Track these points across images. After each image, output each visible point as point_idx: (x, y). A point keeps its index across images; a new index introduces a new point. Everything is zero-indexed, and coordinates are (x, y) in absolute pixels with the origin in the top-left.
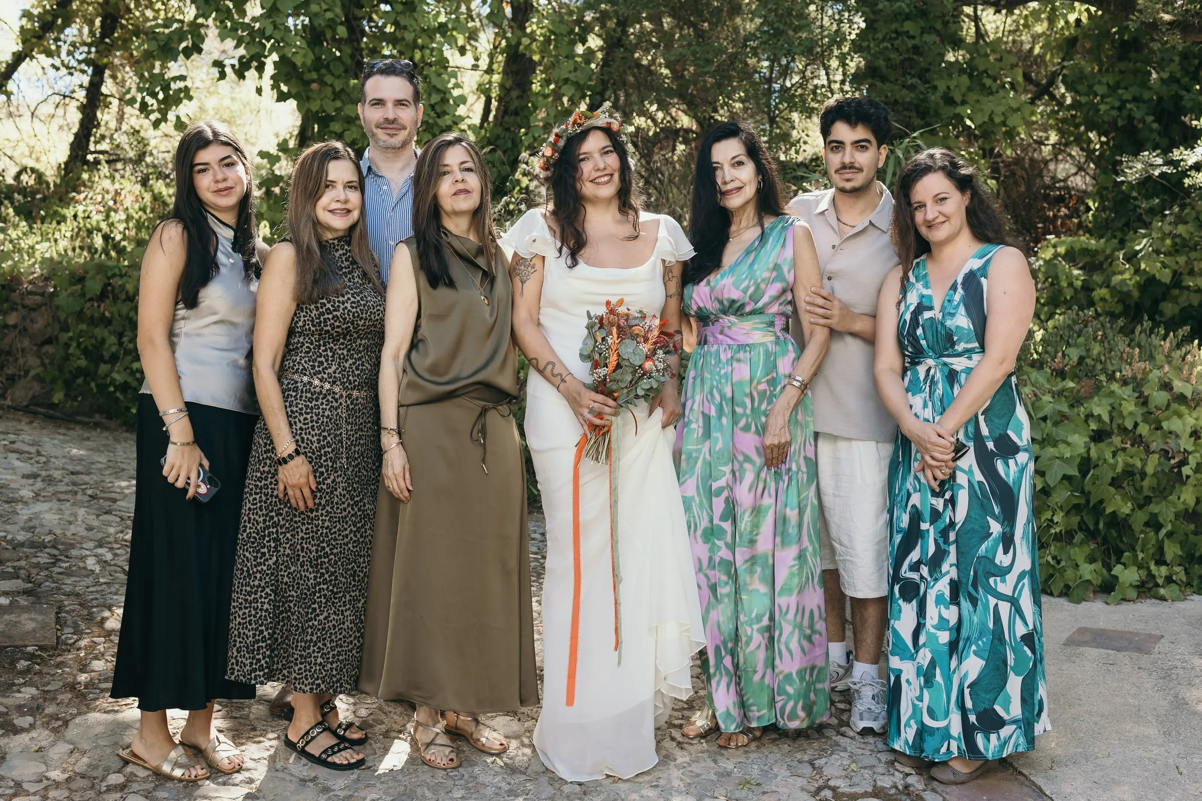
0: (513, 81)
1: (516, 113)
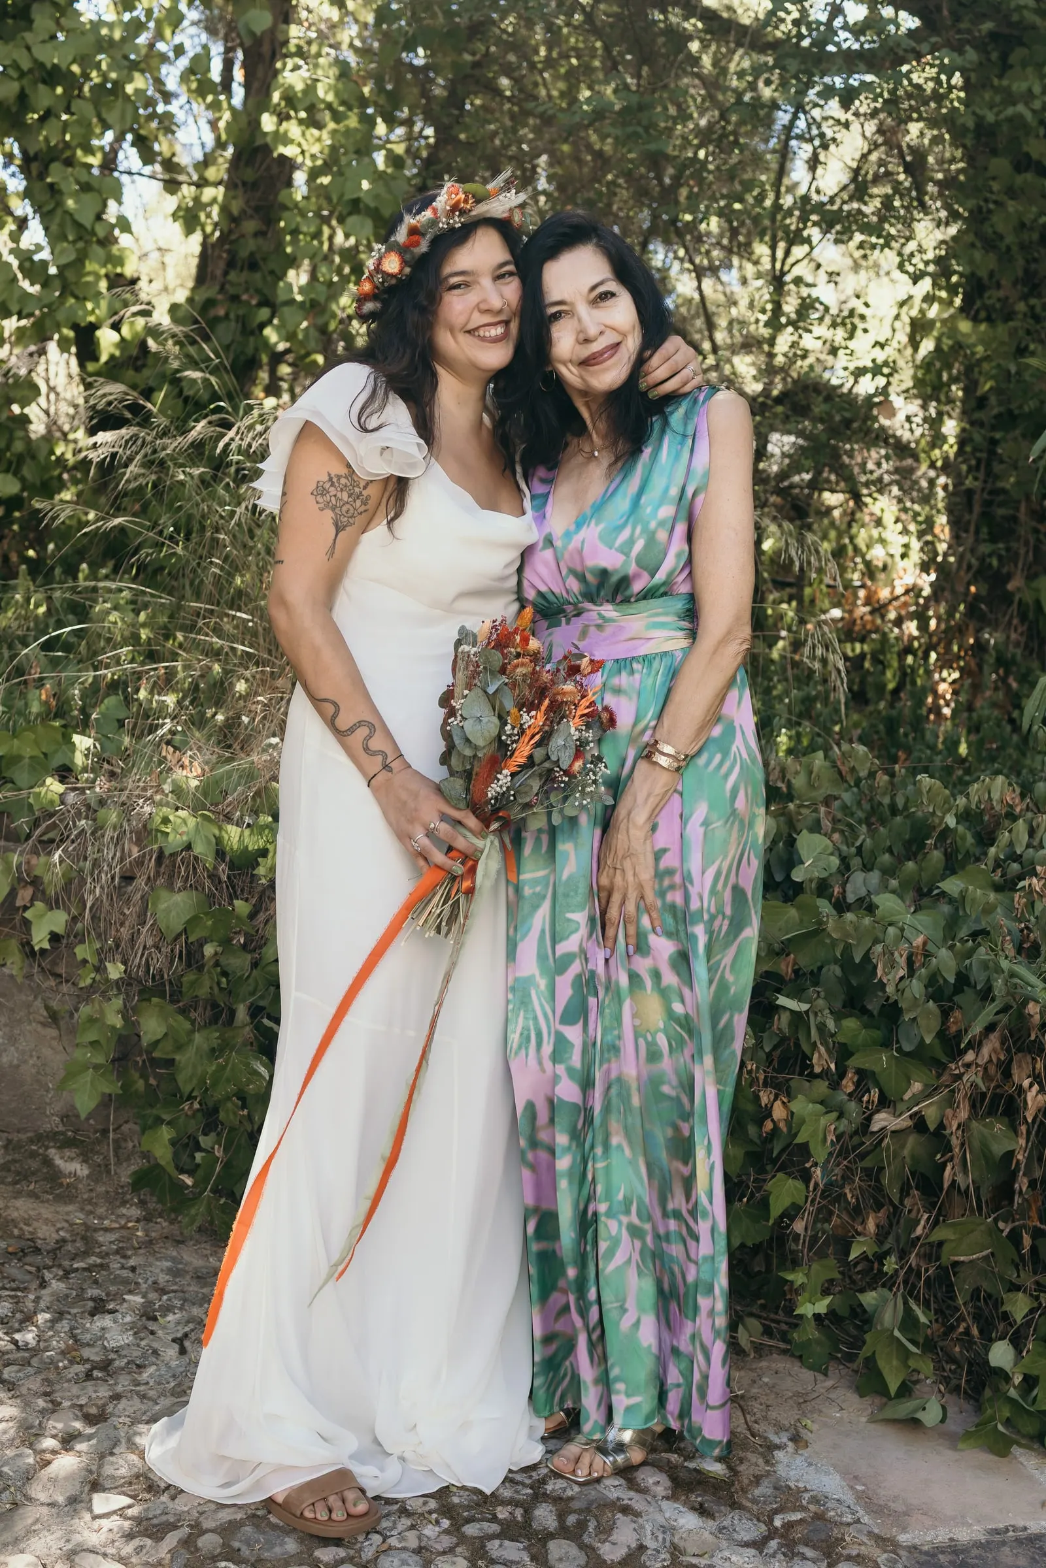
0: (247, 202)
1: (253, 265)
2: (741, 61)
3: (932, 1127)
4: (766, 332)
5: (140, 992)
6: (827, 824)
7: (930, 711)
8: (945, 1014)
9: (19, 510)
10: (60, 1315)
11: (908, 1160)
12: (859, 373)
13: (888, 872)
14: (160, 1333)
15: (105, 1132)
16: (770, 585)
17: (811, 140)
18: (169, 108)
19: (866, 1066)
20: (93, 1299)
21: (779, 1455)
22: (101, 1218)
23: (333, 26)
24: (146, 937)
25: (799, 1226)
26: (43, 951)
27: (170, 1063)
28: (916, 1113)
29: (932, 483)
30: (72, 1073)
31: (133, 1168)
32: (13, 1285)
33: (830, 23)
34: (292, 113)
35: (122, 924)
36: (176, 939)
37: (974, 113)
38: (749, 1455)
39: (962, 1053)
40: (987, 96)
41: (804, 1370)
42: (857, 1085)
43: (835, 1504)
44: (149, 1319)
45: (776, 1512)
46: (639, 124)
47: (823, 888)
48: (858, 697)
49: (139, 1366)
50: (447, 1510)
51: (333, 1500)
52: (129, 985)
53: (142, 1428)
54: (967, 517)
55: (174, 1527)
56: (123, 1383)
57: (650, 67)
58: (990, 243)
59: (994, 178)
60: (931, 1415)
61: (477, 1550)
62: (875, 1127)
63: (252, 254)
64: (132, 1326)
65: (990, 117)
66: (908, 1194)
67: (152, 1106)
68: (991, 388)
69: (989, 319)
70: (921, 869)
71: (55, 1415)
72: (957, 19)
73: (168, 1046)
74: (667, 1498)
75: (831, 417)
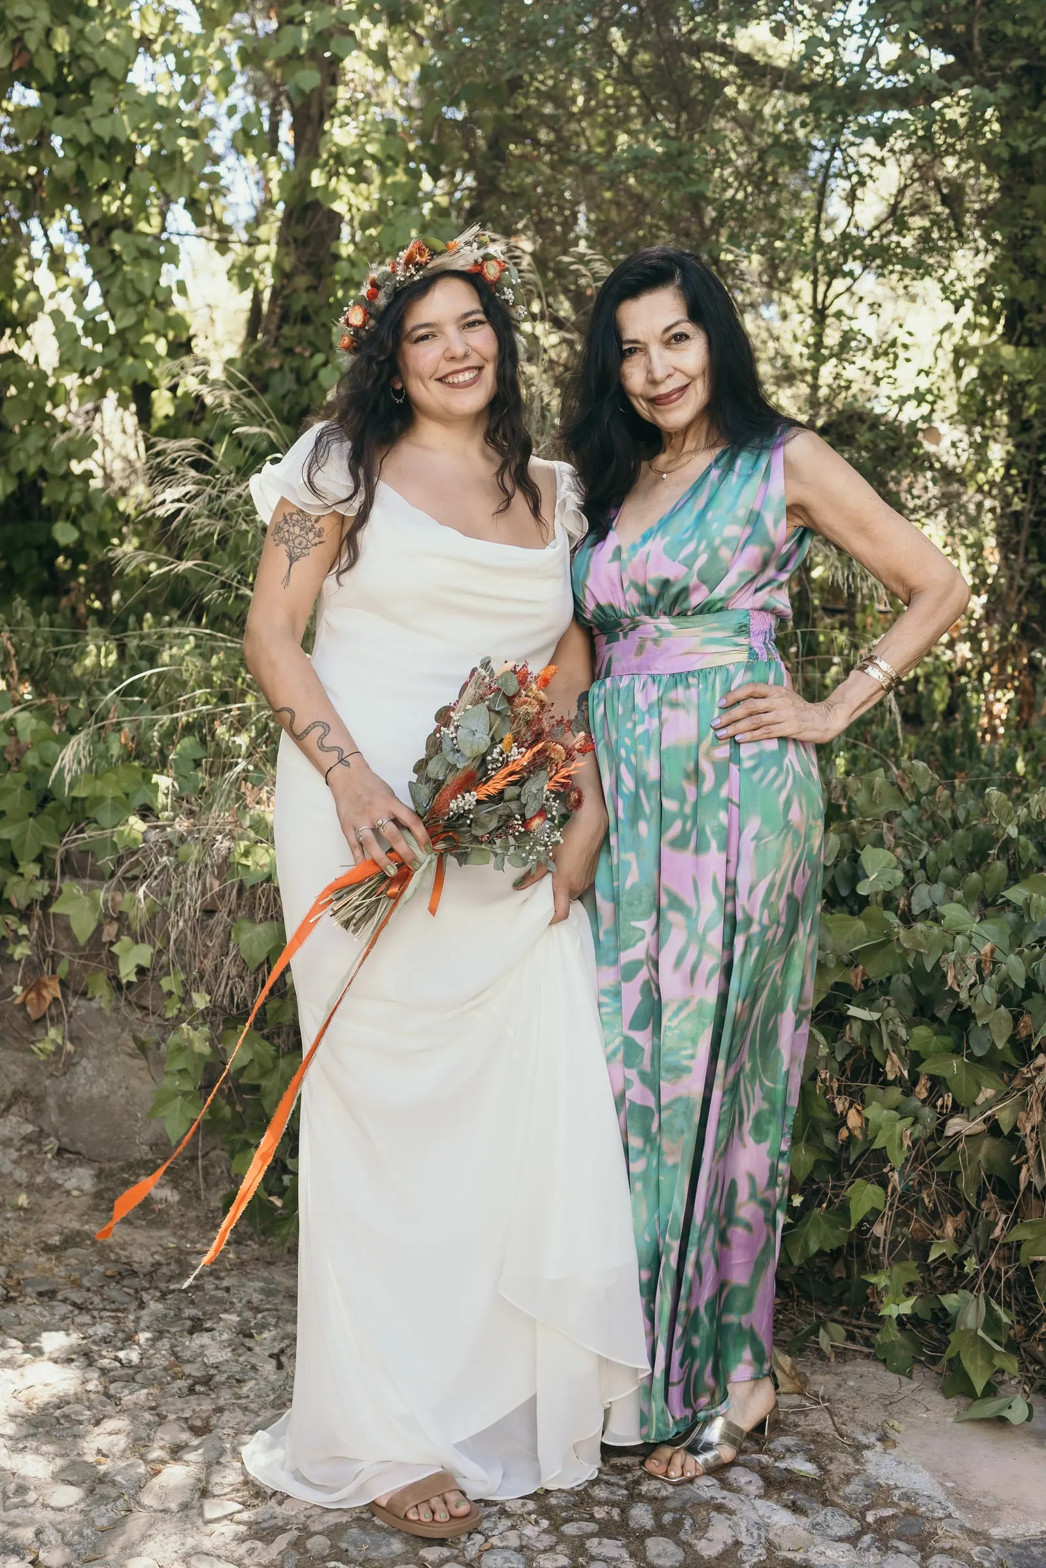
2: (775, 104)
3: (1006, 1130)
4: (809, 365)
5: (225, 1021)
6: (889, 838)
7: (985, 732)
8: (1016, 1019)
9: (85, 562)
10: (160, 1334)
11: (983, 1163)
12: (903, 401)
13: (952, 884)
14: (257, 1349)
15: (193, 1159)
16: (820, 613)
17: (849, 177)
18: (217, 169)
19: (937, 1072)
20: (192, 1319)
21: (867, 1454)
22: (193, 1242)
23: (377, 86)
24: (229, 967)
25: (878, 1230)
26: (130, 984)
27: (256, 1089)
28: (989, 1118)
29: (979, 505)
30: (162, 1101)
31: (222, 1193)
32: (113, 1306)
33: (862, 64)
34: (341, 170)
35: (205, 956)
36: (258, 969)
37: (1007, 144)
38: (839, 1455)
39: (1033, 1056)
40: (1020, 127)
41: (888, 1374)
42: (931, 1091)
43: (925, 1501)
44: (246, 1336)
45: (868, 1508)
46: (679, 168)
47: (888, 901)
48: (913, 719)
49: (238, 1381)
50: (545, 1511)
51: (436, 1502)
52: (214, 1014)
53: (246, 1438)
54: (1015, 538)
55: (282, 1530)
56: (225, 1397)
57: (689, 114)
58: (1029, 269)
59: (1029, 206)
60: (1017, 1413)
61: (578, 1548)
62: (949, 1132)
63: (305, 308)
64: (230, 1343)
65: (1024, 148)
66: (985, 1198)
67: (239, 1131)
68: (1037, 411)
69: (1031, 344)
70: (985, 880)
71: (160, 1429)
72: (988, 54)
73: (255, 1071)
74: (760, 1497)
75: (876, 446)
